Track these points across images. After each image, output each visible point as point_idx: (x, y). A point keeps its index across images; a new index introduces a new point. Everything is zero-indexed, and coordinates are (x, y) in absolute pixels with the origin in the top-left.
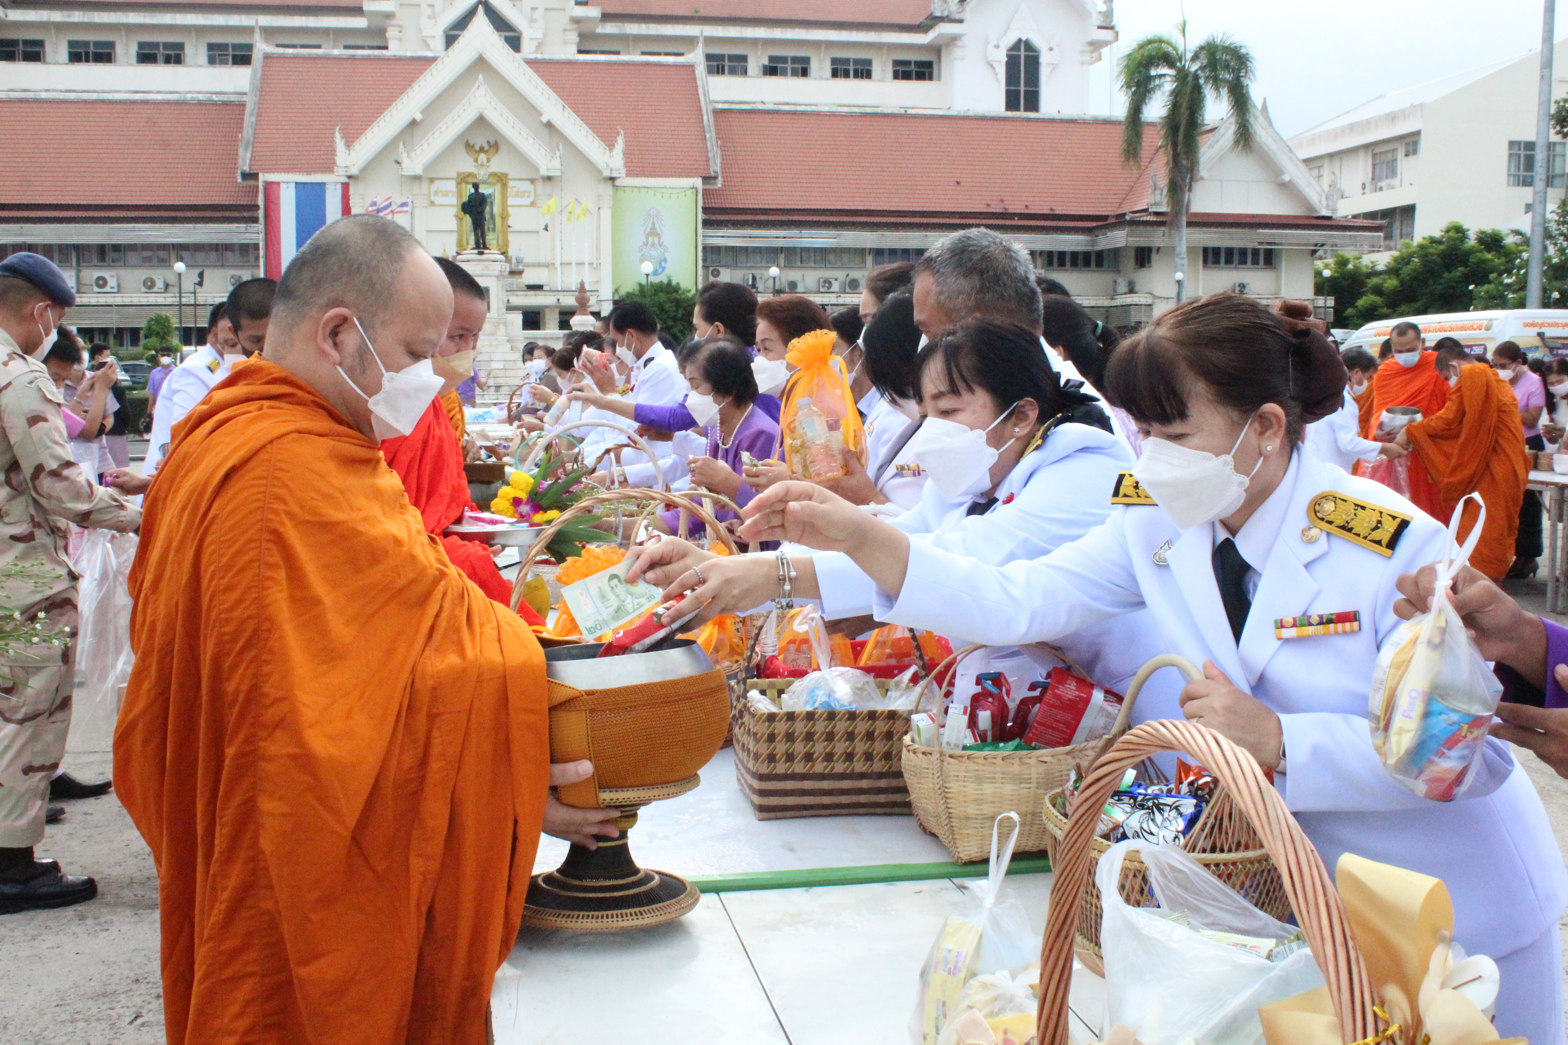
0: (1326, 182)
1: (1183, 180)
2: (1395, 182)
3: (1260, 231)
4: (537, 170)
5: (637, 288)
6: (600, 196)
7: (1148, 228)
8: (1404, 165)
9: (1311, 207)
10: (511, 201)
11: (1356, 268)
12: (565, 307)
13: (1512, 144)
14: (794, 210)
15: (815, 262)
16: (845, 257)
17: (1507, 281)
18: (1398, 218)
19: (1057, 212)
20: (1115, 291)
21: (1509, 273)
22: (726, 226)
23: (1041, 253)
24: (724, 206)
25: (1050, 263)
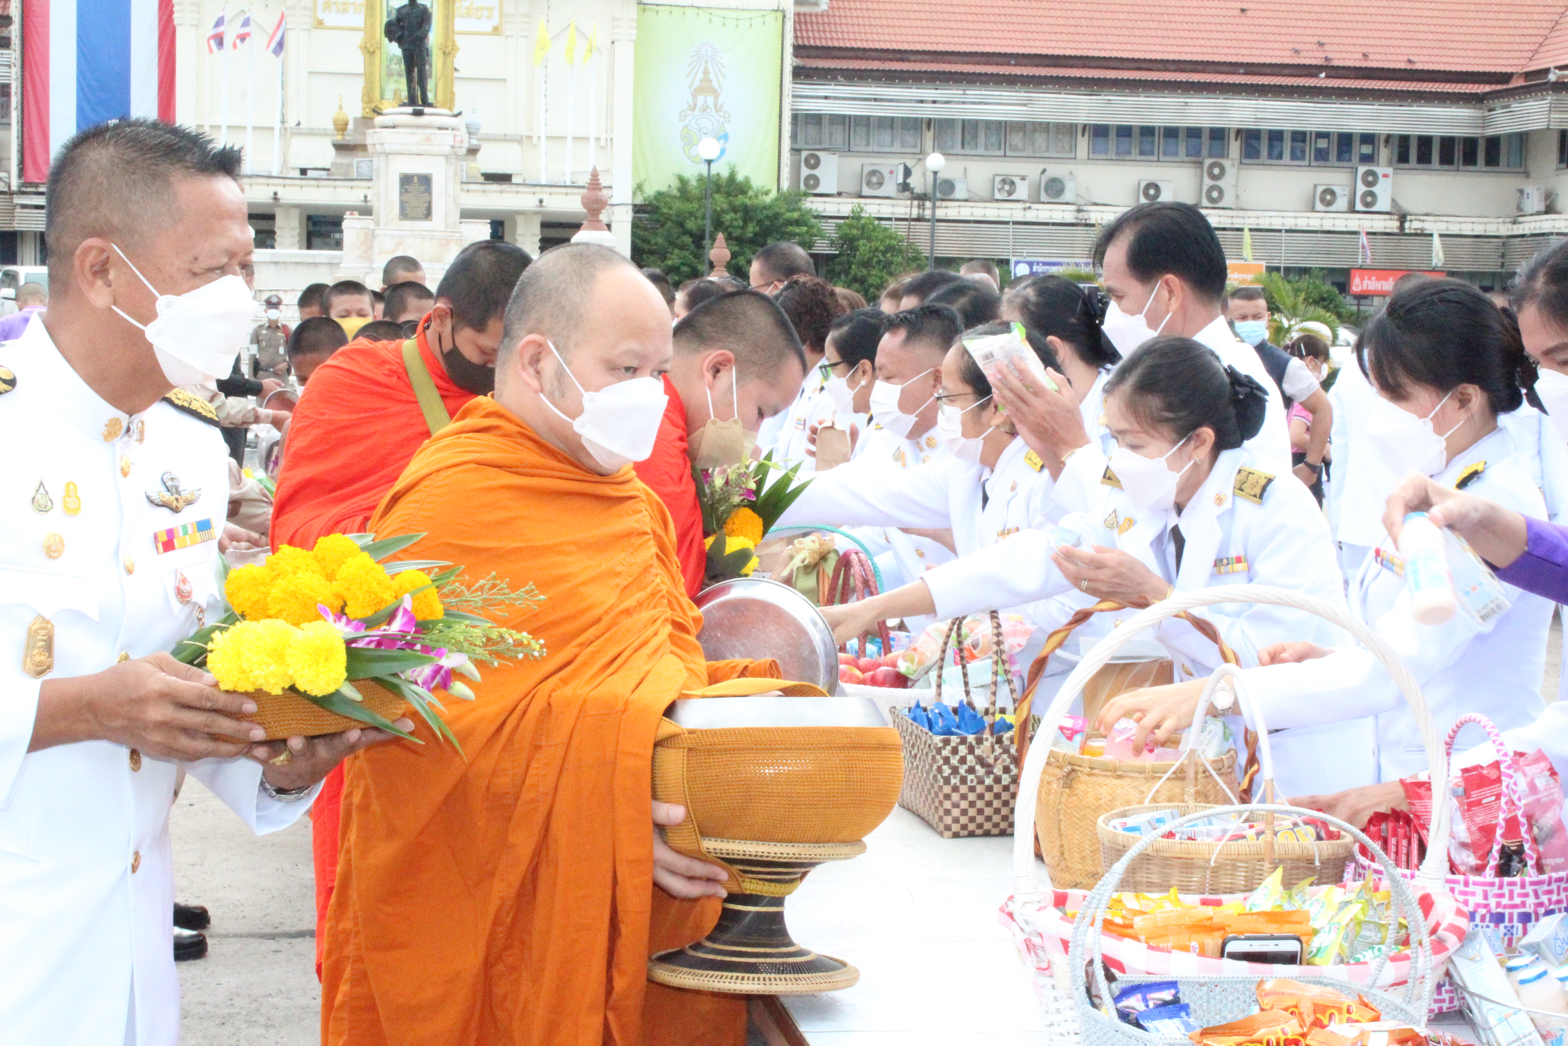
5: (675, 184)
6: (614, 19)
10: (459, 24)
12: (553, 213)
15: (986, 147)
16: (1040, 139)
19: (1418, 66)
20: (1519, 208)
22: (834, 78)
23: (1388, 138)
24: (830, 44)
25: (1403, 158)
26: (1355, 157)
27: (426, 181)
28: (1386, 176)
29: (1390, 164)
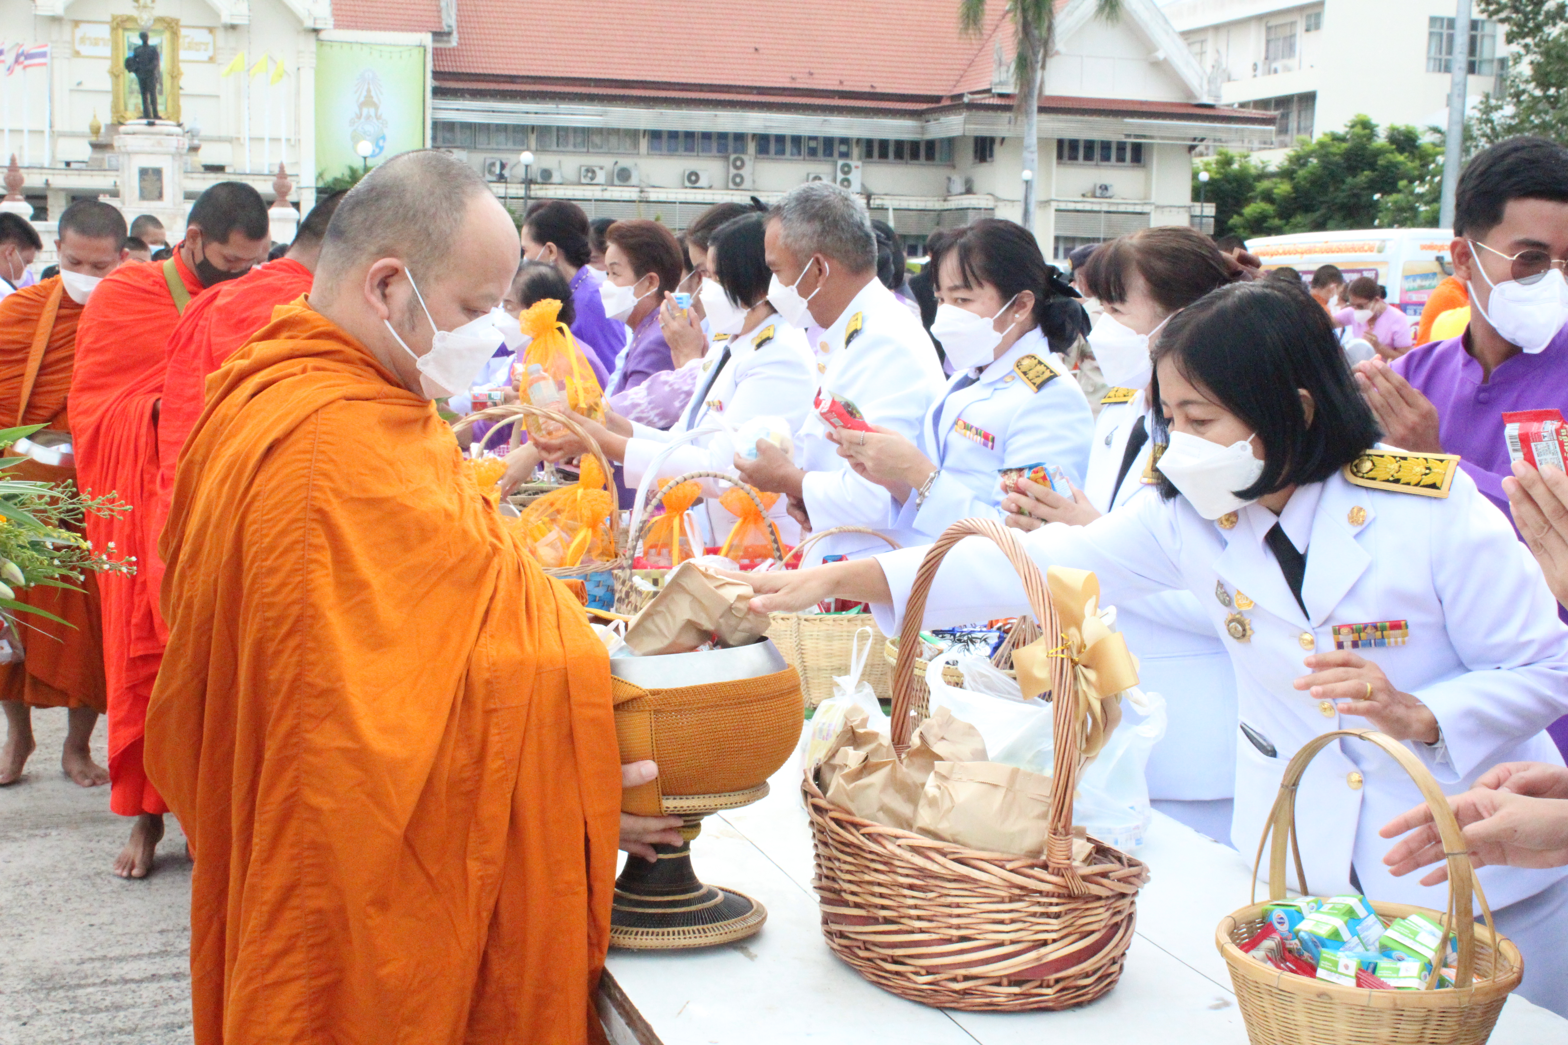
0: (1209, 59)
1: (1035, 54)
2: (1293, 62)
3: (1128, 120)
4: (218, 15)
5: (347, 173)
6: (300, 53)
7: (991, 113)
8: (1304, 42)
9: (1190, 93)
10: (183, 55)
11: (1243, 170)
13: (1433, 20)
14: (549, 78)
15: (575, 146)
16: (614, 140)
17: (1419, 189)
18: (1295, 108)
19: (878, 90)
20: (949, 191)
21: (1422, 180)
23: (858, 141)
24: (460, 70)
25: (869, 154)
26: (836, 154)
27: (158, 172)
28: (857, 167)
29: (860, 158)
